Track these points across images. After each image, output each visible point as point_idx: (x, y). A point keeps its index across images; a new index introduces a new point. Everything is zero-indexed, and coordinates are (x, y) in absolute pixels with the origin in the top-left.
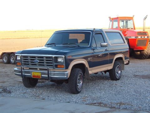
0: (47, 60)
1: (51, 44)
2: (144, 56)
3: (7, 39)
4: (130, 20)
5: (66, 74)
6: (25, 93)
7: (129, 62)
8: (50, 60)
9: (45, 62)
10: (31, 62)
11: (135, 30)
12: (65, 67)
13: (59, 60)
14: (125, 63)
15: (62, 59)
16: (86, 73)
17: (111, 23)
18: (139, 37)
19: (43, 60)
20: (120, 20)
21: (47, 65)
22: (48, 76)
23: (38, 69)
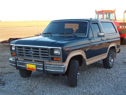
0: (42, 52)
1: (47, 34)
2: (123, 43)
3: (18, 27)
4: (112, 13)
5: (63, 68)
6: (19, 86)
7: (120, 50)
8: (45, 52)
9: (40, 54)
10: (26, 53)
11: (116, 21)
12: (62, 60)
13: (56, 52)
14: (117, 51)
15: (59, 52)
16: (83, 64)
17: (97, 15)
18: (121, 27)
19: (38, 52)
20: (105, 13)
21: (43, 57)
22: (44, 69)
23: (33, 61)
